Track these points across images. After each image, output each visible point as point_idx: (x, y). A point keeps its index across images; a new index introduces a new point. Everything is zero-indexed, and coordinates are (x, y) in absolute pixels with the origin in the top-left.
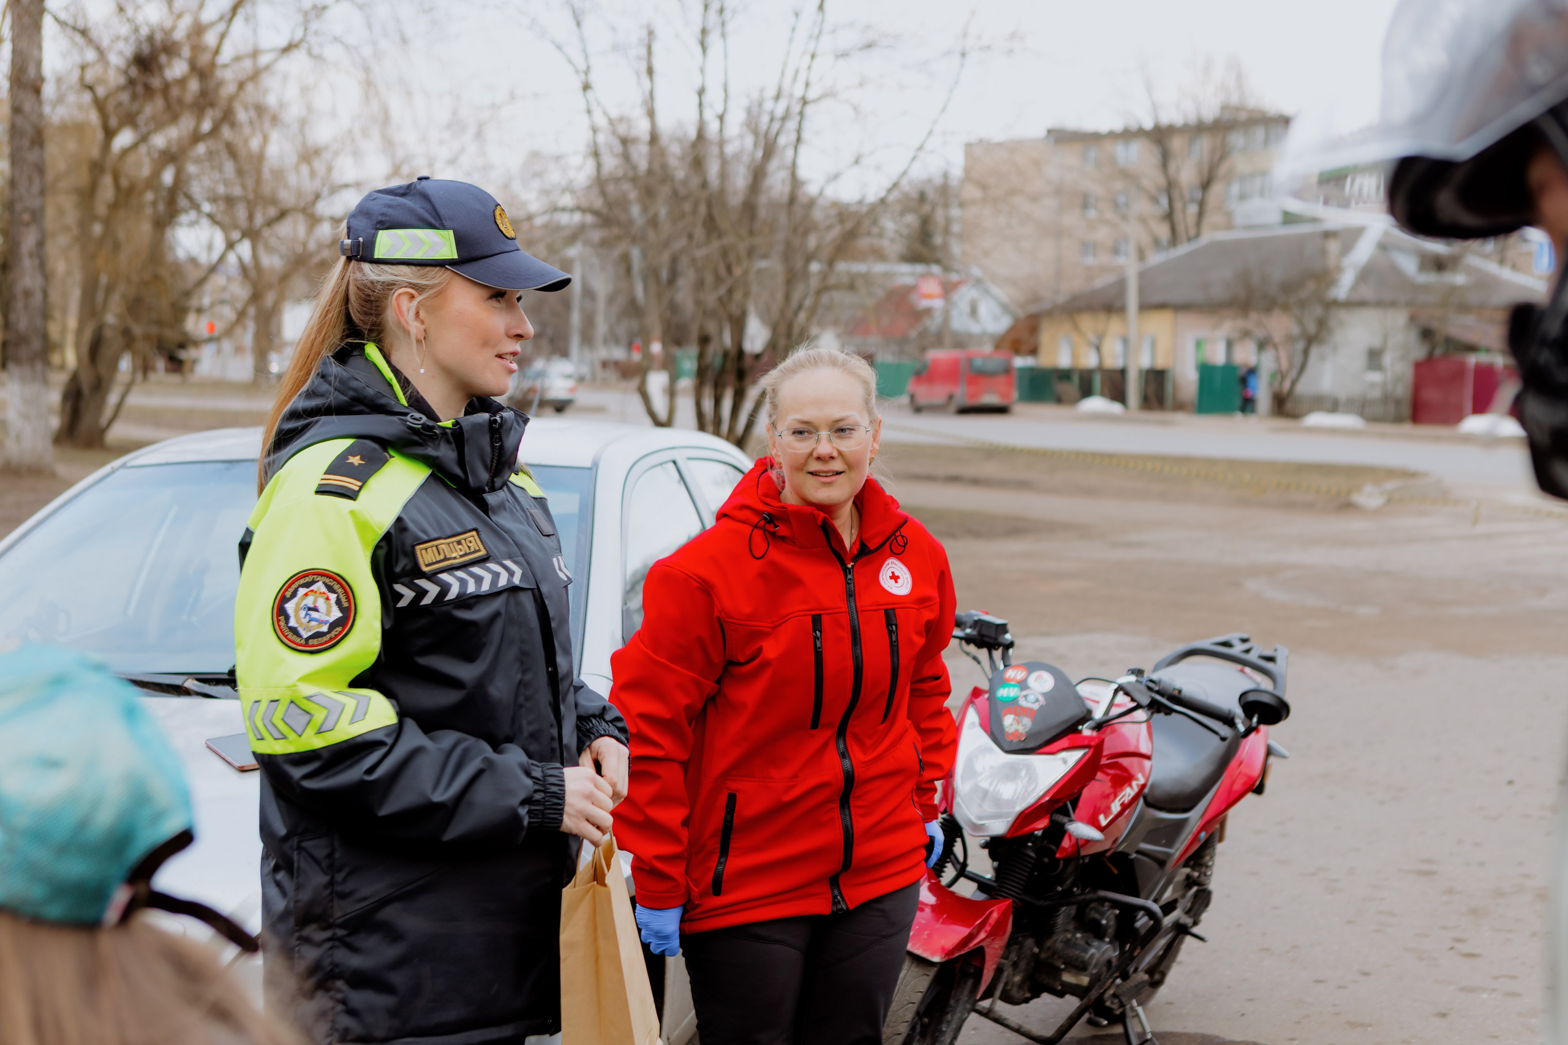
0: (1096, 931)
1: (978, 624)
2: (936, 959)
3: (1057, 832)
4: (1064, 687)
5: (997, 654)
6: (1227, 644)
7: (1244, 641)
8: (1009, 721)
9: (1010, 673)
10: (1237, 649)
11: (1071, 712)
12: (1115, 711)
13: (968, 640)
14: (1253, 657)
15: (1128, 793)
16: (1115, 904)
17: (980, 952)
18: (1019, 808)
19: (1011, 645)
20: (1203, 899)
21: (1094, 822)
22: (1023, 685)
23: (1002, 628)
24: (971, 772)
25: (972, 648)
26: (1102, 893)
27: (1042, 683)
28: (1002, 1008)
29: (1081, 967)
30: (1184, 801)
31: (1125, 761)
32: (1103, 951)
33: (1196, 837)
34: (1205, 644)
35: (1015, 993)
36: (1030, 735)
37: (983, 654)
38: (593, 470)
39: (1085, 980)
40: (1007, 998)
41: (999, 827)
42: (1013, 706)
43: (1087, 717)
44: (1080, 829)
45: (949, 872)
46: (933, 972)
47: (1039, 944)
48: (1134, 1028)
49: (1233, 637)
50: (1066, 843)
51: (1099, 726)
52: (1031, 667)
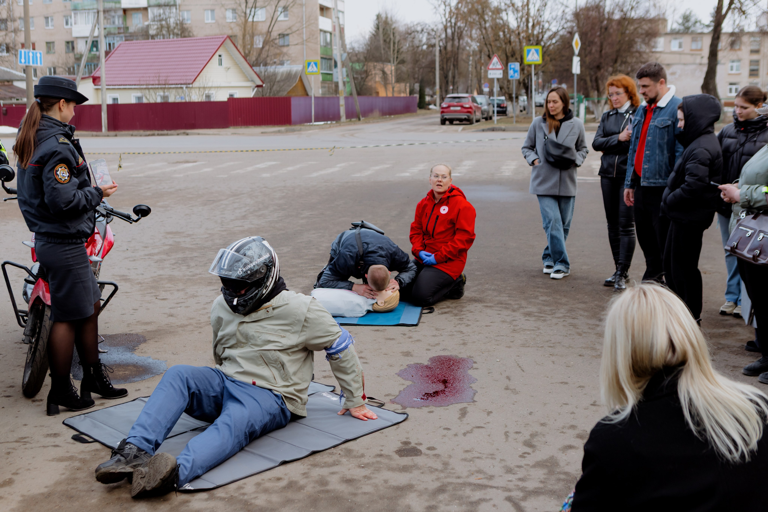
44: (94, 258)
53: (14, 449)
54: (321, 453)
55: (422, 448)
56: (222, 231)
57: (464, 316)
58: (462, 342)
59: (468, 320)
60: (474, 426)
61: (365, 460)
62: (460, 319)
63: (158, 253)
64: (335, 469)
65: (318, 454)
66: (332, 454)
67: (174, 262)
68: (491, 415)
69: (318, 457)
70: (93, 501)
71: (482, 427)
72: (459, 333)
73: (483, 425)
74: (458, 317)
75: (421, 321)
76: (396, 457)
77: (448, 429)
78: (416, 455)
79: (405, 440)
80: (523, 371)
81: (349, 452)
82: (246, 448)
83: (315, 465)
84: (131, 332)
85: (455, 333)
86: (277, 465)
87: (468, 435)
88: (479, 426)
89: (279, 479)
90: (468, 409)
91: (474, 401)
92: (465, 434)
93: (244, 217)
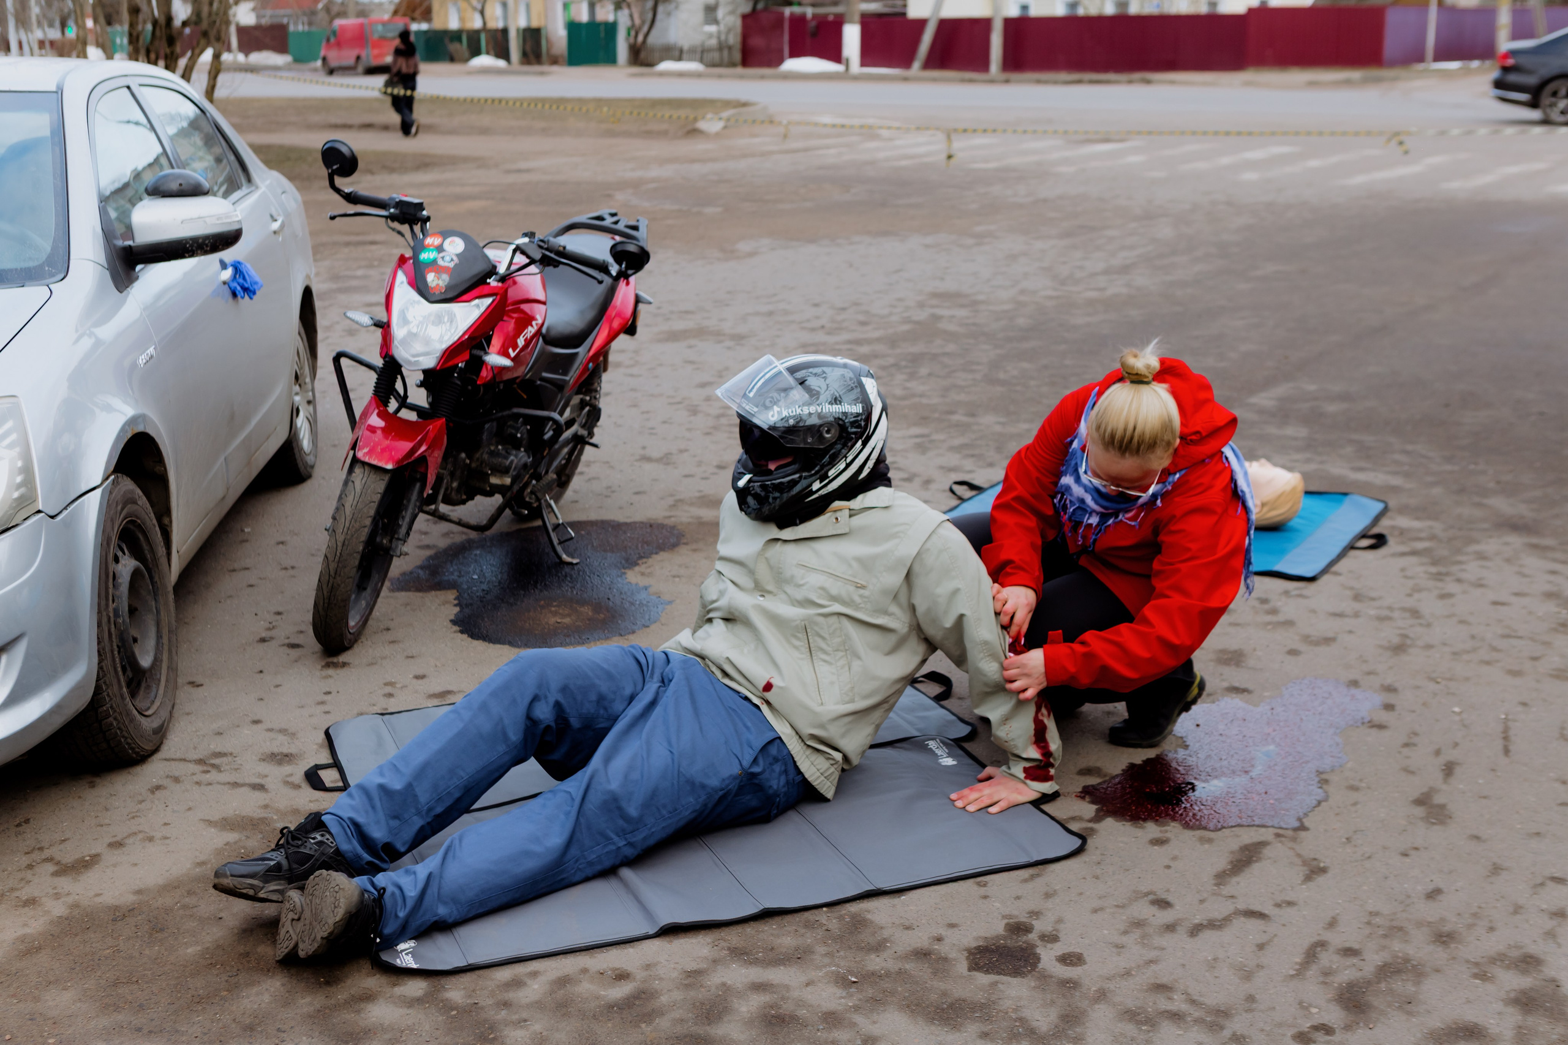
0: (516, 445)
1: (400, 204)
2: (390, 466)
3: (477, 363)
4: (473, 250)
5: (417, 228)
6: (600, 218)
7: (613, 215)
8: (431, 278)
9: (429, 241)
10: (608, 222)
11: (479, 268)
12: (513, 268)
13: (393, 218)
14: (621, 227)
15: (531, 331)
16: (528, 419)
17: (423, 459)
18: (444, 346)
19: (428, 219)
20: (595, 415)
21: (504, 353)
22: (440, 249)
23: (420, 206)
24: (405, 321)
25: (396, 225)
26: (515, 410)
27: (455, 246)
28: (444, 508)
29: (504, 471)
30: (576, 339)
31: (524, 307)
32: (520, 457)
33: (586, 368)
34: (583, 218)
35: (454, 495)
36: (449, 288)
37: (405, 229)
38: (59, 92)
39: (508, 481)
40: (448, 501)
41: (430, 362)
42: (433, 265)
43: (492, 271)
44: (494, 359)
45: (393, 405)
46: (387, 478)
47: (469, 456)
48: (550, 521)
49: (604, 212)
50: (484, 373)
51: (503, 279)
52: (445, 234)
53: (177, 780)
54: (789, 918)
55: (1048, 956)
56: (1050, 298)
57: (1454, 569)
58: (1396, 640)
59: (1459, 581)
60: (1242, 906)
61: (875, 963)
62: (1439, 574)
63: (878, 340)
64: (777, 975)
65: (778, 919)
66: (808, 925)
67: (891, 361)
68: (1321, 880)
69: (768, 930)
70: (189, 951)
71: (1261, 916)
72: (1407, 615)
73: (1268, 909)
74: (1433, 570)
75: (1335, 568)
76: (962, 966)
77: (1163, 904)
78: (1016, 973)
79: (1023, 918)
80: (1507, 751)
81: (859, 923)
82: (626, 873)
83: (739, 954)
84: (666, 522)
85: (1396, 614)
86: (652, 932)
87: (1208, 935)
88: (1256, 907)
89: (622, 976)
90: (1267, 851)
91: (1302, 828)
92: (1195, 930)
93: (1125, 269)
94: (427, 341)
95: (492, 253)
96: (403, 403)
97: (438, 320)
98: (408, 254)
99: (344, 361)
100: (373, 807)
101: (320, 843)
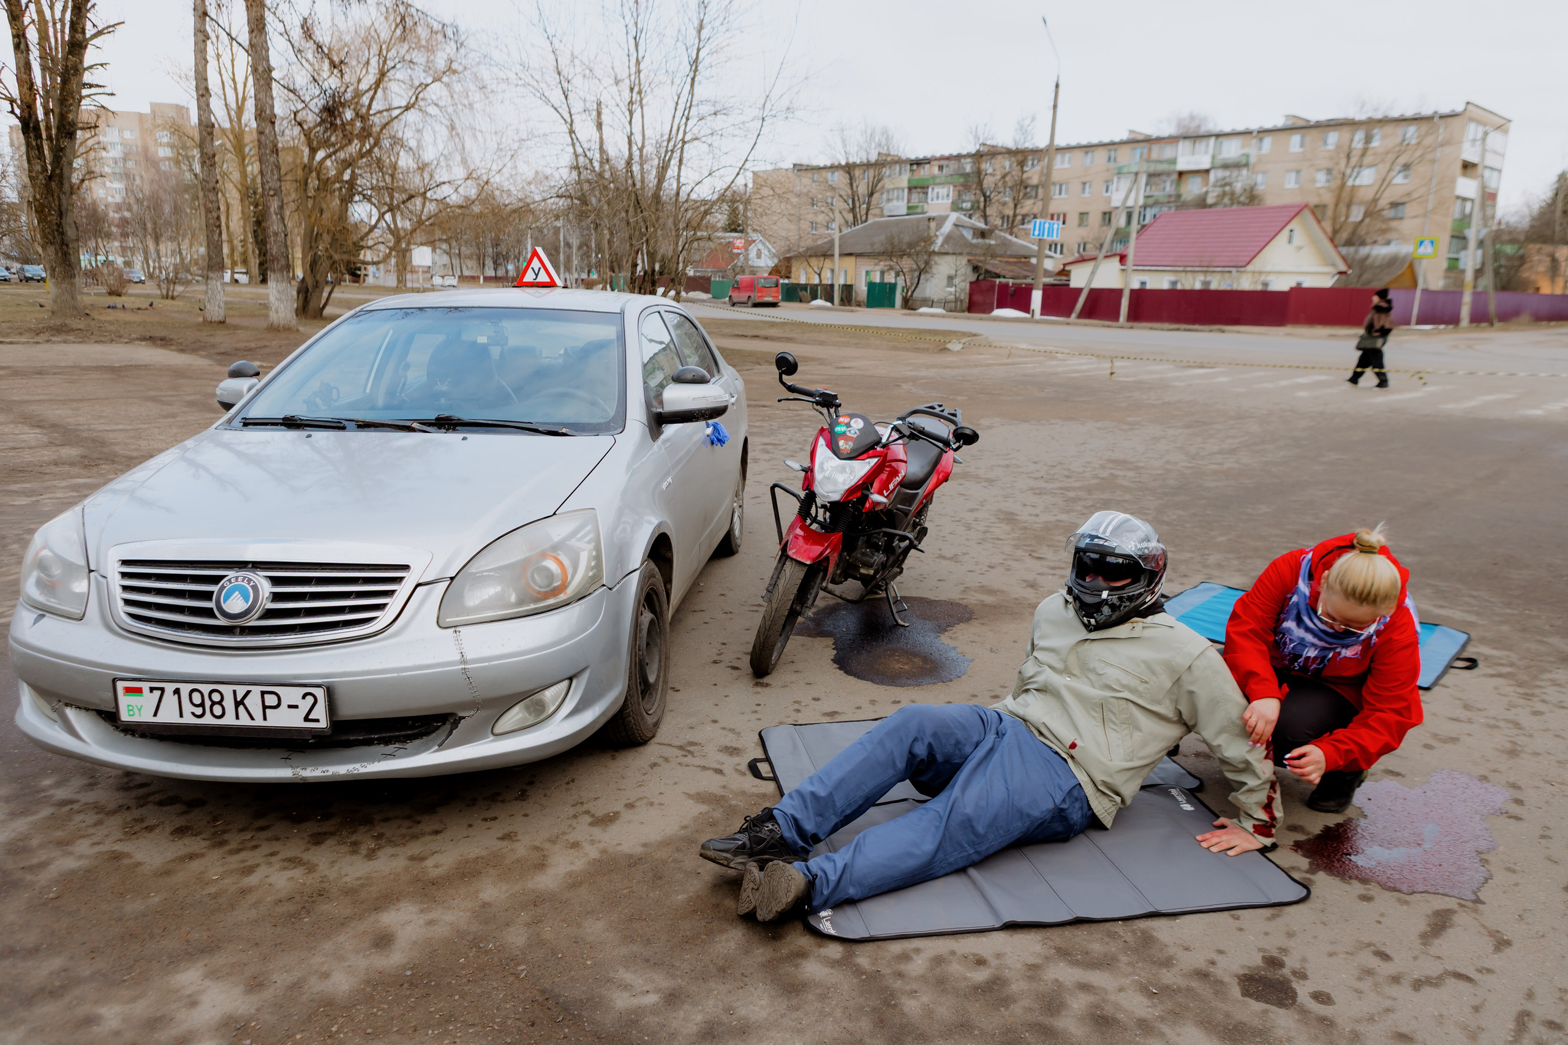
0: (876, 548)
1: (823, 395)
2: (808, 563)
3: (865, 498)
4: (869, 427)
5: (832, 410)
6: (932, 408)
7: (940, 406)
8: (841, 443)
9: (841, 419)
10: (938, 410)
11: (872, 439)
12: (891, 439)
13: (817, 403)
14: (945, 413)
15: (898, 479)
16: (886, 534)
17: (827, 558)
18: (847, 487)
19: (840, 405)
20: (924, 532)
21: (880, 493)
22: (848, 425)
23: (835, 397)
24: (822, 469)
25: (819, 407)
26: (884, 529)
27: (858, 424)
28: (831, 586)
29: (869, 566)
30: (918, 484)
31: (894, 464)
32: (879, 558)
33: (921, 502)
34: (922, 407)
35: (837, 579)
36: (852, 450)
37: (825, 410)
38: (622, 313)
39: (872, 572)
40: (833, 582)
41: (836, 497)
42: (843, 435)
43: (878, 442)
44: (876, 497)
45: (808, 521)
46: (805, 569)
47: (849, 555)
48: (892, 594)
49: (935, 404)
50: (867, 505)
51: (885, 446)
52: (852, 416)
53: (666, 760)
54: (1095, 926)
55: (1303, 991)
56: (1188, 468)
57: (1537, 691)
58: (1508, 746)
59: (1543, 701)
60: (1450, 968)
61: (1168, 977)
62: (1526, 694)
63: (1079, 488)
64: (1096, 978)
65: (1086, 926)
66: (1113, 936)
67: (1090, 503)
68: (1508, 951)
69: (1080, 934)
70: (679, 897)
71: (1468, 979)
72: (1511, 725)
73: (1472, 974)
74: (1521, 690)
75: (1442, 682)
76: (1236, 991)
77: (1384, 956)
78: (1281, 1004)
79: (1275, 953)
81: (1148, 940)
83: (1063, 953)
84: (961, 602)
85: (1502, 724)
86: (997, 926)
87: (1427, 990)
88: (1463, 971)
89: (981, 962)
90: (1456, 918)
91: (1478, 901)
92: (1417, 985)
93: (1233, 451)
94: (835, 482)
95: (880, 429)
96: (815, 520)
97: (843, 470)
98: (826, 426)
99: (777, 490)
100: (806, 807)
101: (771, 831)
